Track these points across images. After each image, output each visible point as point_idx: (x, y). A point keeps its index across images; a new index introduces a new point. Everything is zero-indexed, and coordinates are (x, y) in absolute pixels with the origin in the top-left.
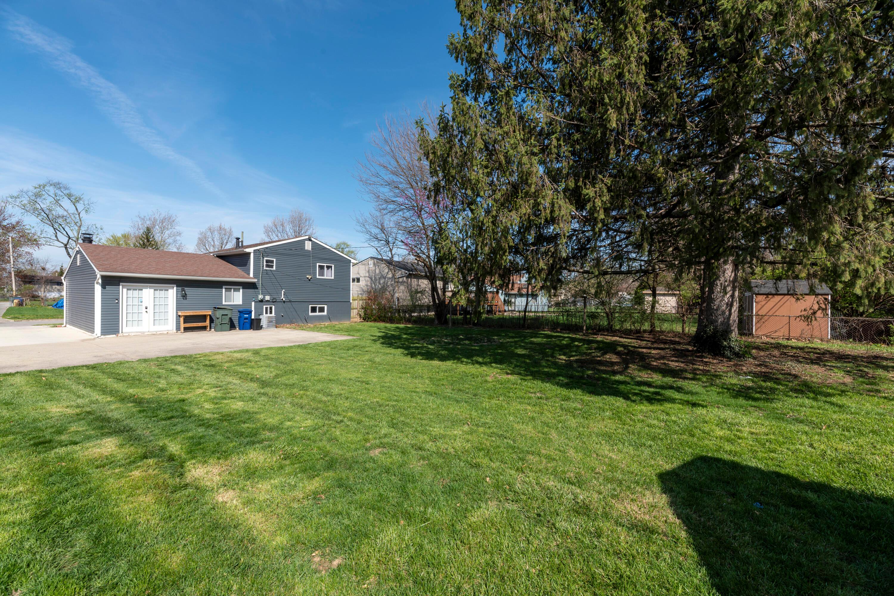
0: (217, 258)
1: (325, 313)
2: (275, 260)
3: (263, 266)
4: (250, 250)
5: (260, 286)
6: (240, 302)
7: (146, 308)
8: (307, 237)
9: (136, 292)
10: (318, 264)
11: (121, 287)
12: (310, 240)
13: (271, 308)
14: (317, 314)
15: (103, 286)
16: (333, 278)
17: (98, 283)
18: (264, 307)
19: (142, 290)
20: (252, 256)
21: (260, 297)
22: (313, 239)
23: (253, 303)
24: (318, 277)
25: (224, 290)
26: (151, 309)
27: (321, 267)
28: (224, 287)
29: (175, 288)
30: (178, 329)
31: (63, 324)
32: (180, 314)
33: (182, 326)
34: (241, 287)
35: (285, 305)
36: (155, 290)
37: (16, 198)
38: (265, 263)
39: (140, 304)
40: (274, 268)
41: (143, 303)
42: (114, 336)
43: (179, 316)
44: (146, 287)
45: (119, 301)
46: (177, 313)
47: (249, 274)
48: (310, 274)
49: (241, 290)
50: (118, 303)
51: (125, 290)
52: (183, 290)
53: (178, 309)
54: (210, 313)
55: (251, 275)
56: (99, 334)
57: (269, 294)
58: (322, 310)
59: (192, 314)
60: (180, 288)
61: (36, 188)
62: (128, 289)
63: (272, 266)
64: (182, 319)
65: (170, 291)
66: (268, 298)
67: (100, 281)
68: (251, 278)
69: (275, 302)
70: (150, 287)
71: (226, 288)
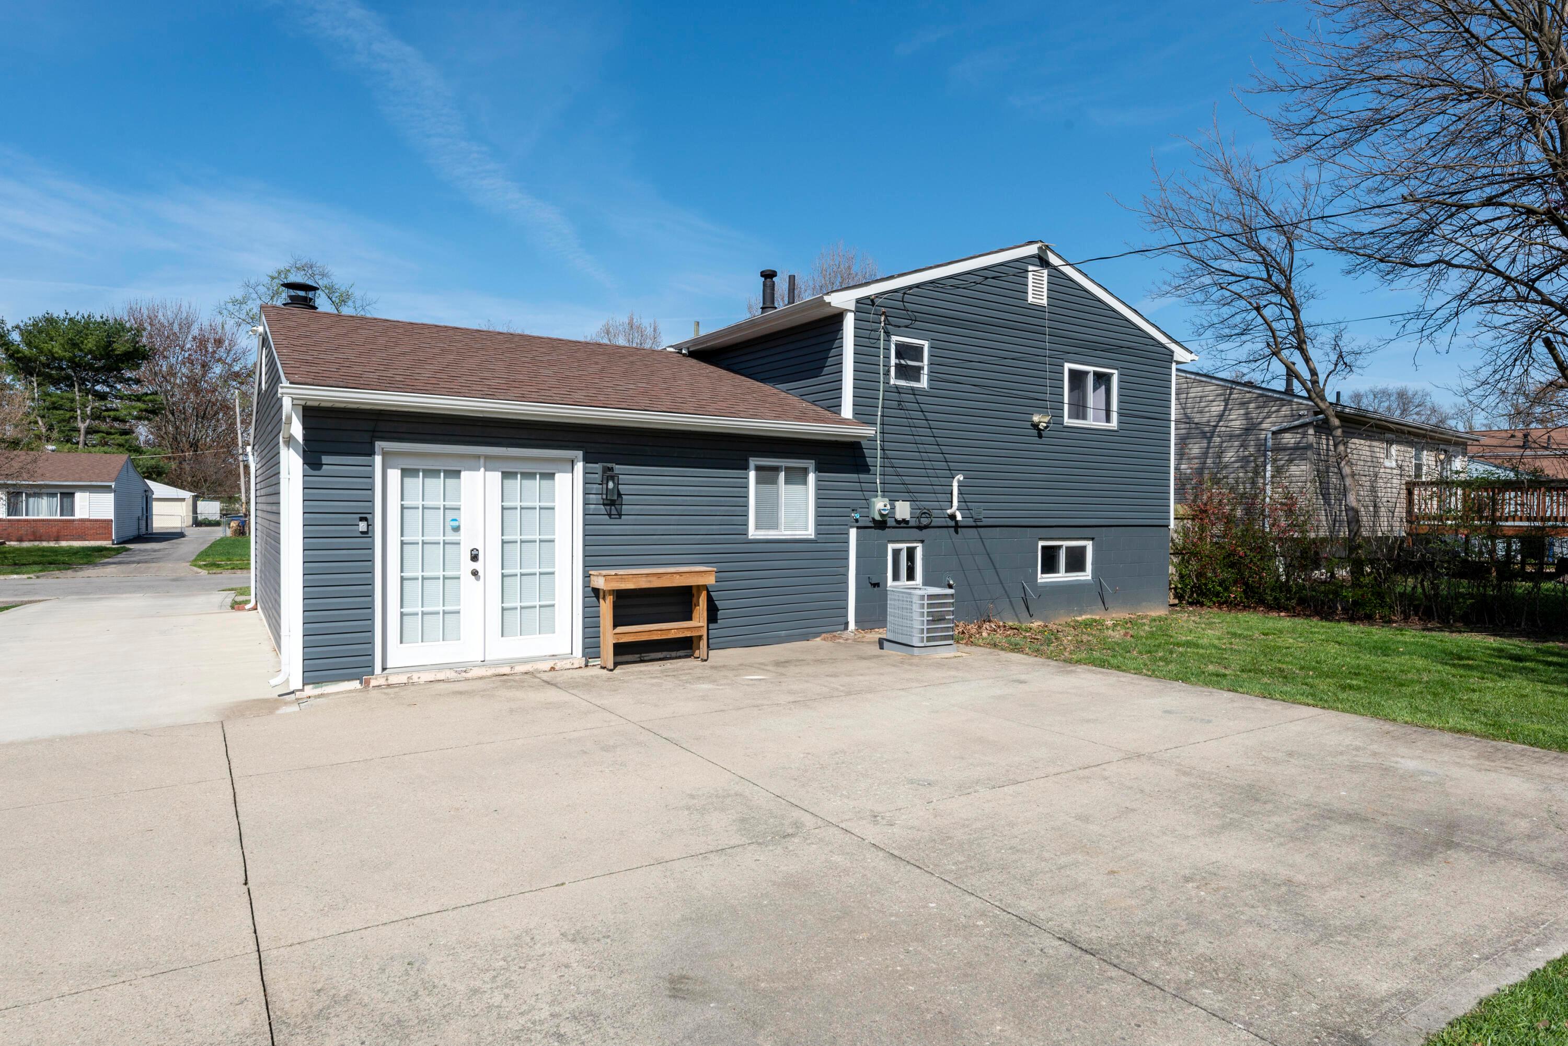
0: (693, 362)
1: (1087, 575)
2: (926, 344)
3: (887, 373)
4: (842, 300)
5: (876, 460)
6: (810, 532)
7: (475, 558)
8: (1033, 250)
9: (436, 485)
10: (1067, 366)
11: (378, 459)
12: (1043, 262)
13: (911, 553)
14: (1061, 576)
15: (312, 460)
16: (1114, 424)
17: (290, 441)
18: (891, 547)
19: (456, 474)
20: (849, 323)
21: (880, 504)
22: (1053, 259)
23: (853, 532)
24: (1067, 421)
25: (752, 475)
26: (491, 564)
27: (1077, 378)
28: (753, 462)
29: (579, 466)
30: (591, 649)
31: (248, 602)
32: (599, 582)
33: (609, 636)
34: (810, 464)
35: (958, 539)
36: (506, 475)
37: (241, 303)
38: (893, 361)
39: (451, 537)
40: (924, 383)
41: (463, 536)
42: (355, 685)
43: (596, 591)
44: (473, 463)
45: (370, 525)
46: (587, 577)
47: (836, 407)
48: (1042, 410)
49: (812, 477)
50: (368, 534)
51: (394, 475)
52: (609, 475)
53: (592, 561)
54: (710, 580)
55: (847, 411)
56: (296, 681)
57: (909, 494)
58: (1076, 561)
59: (643, 584)
60: (598, 467)
61: (273, 278)
62: (406, 473)
63: (915, 373)
64: (606, 608)
65: (562, 480)
66: (903, 510)
67: (297, 430)
68: (845, 421)
69: (926, 527)
70: (490, 463)
71: (758, 469)
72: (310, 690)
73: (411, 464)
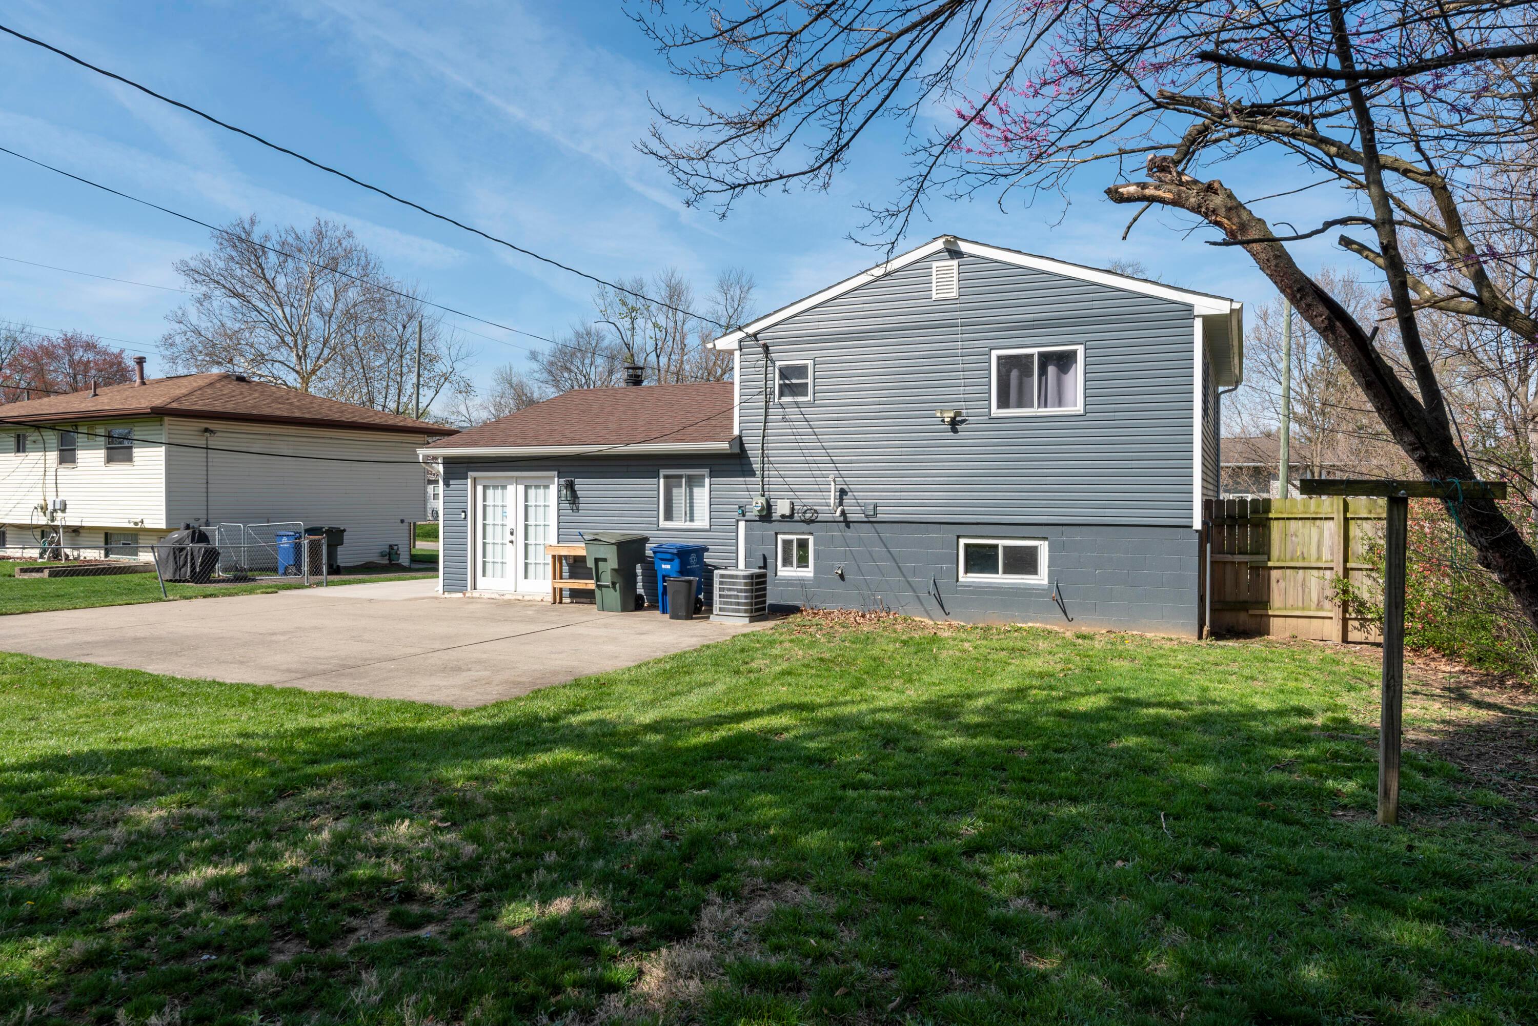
1: (1040, 579)
2: (810, 363)
3: (771, 393)
6: (705, 524)
7: (512, 534)
8: (938, 245)
9: (499, 493)
10: (996, 353)
11: (469, 481)
12: (951, 254)
13: (803, 544)
14: (1000, 578)
15: (446, 481)
16: (1079, 408)
18: (780, 538)
19: (506, 487)
20: (736, 361)
21: (757, 503)
22: (967, 248)
23: (742, 524)
24: (996, 411)
25: (662, 482)
26: (519, 537)
28: (661, 473)
29: (556, 480)
34: (705, 472)
35: (848, 532)
36: (527, 487)
38: (777, 382)
39: (504, 522)
40: (809, 395)
41: (508, 521)
42: (461, 595)
44: (511, 481)
45: (466, 515)
46: (556, 549)
48: (954, 404)
49: (707, 481)
50: (465, 519)
51: (479, 488)
52: (570, 485)
53: (560, 537)
55: (736, 429)
56: (441, 590)
57: (793, 493)
58: (1024, 562)
60: (565, 481)
62: (486, 487)
63: (799, 390)
66: (784, 506)
67: (442, 469)
69: (813, 521)
70: (517, 481)
71: (666, 477)
72: (446, 595)
73: (487, 483)
